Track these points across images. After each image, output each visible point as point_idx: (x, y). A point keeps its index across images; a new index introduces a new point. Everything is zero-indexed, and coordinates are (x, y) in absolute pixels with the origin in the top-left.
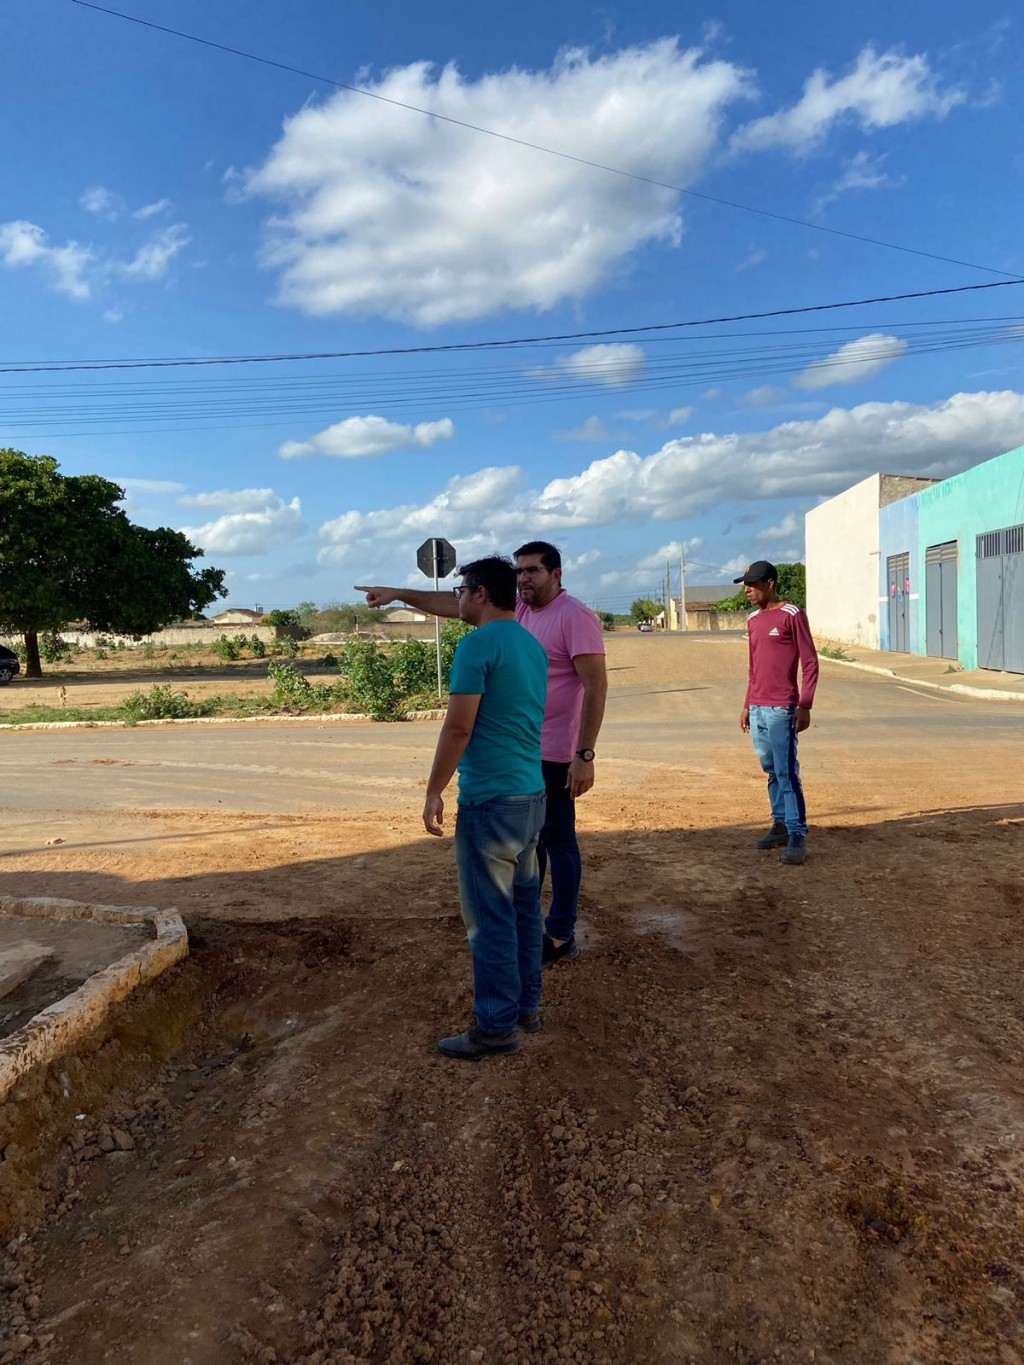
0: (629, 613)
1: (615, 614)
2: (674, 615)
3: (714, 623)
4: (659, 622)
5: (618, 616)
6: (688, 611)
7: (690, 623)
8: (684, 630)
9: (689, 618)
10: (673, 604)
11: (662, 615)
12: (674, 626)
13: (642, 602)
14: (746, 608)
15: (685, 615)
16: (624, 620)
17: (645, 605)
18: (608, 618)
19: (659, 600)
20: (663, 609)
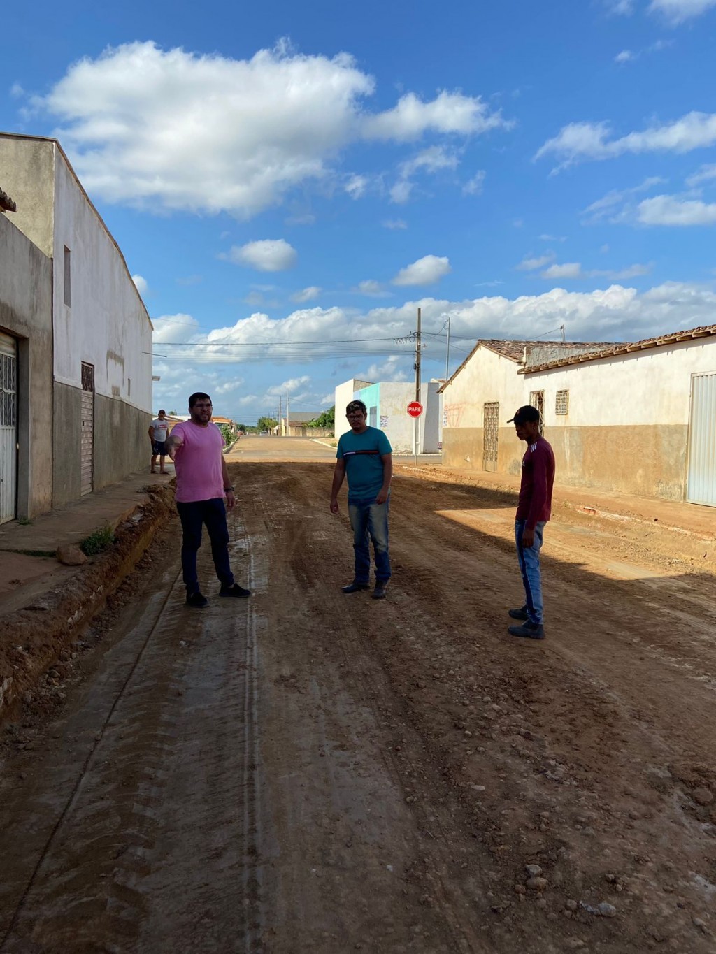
0: (256, 425)
1: (246, 425)
2: (283, 428)
3: (304, 433)
4: (275, 432)
5: (248, 426)
6: (291, 426)
7: (291, 432)
8: (287, 435)
9: (291, 430)
10: (283, 421)
11: (277, 428)
12: (283, 434)
13: (265, 419)
14: (323, 426)
15: (289, 428)
16: (252, 429)
17: (267, 421)
18: (242, 428)
19: (275, 419)
20: (277, 424)
